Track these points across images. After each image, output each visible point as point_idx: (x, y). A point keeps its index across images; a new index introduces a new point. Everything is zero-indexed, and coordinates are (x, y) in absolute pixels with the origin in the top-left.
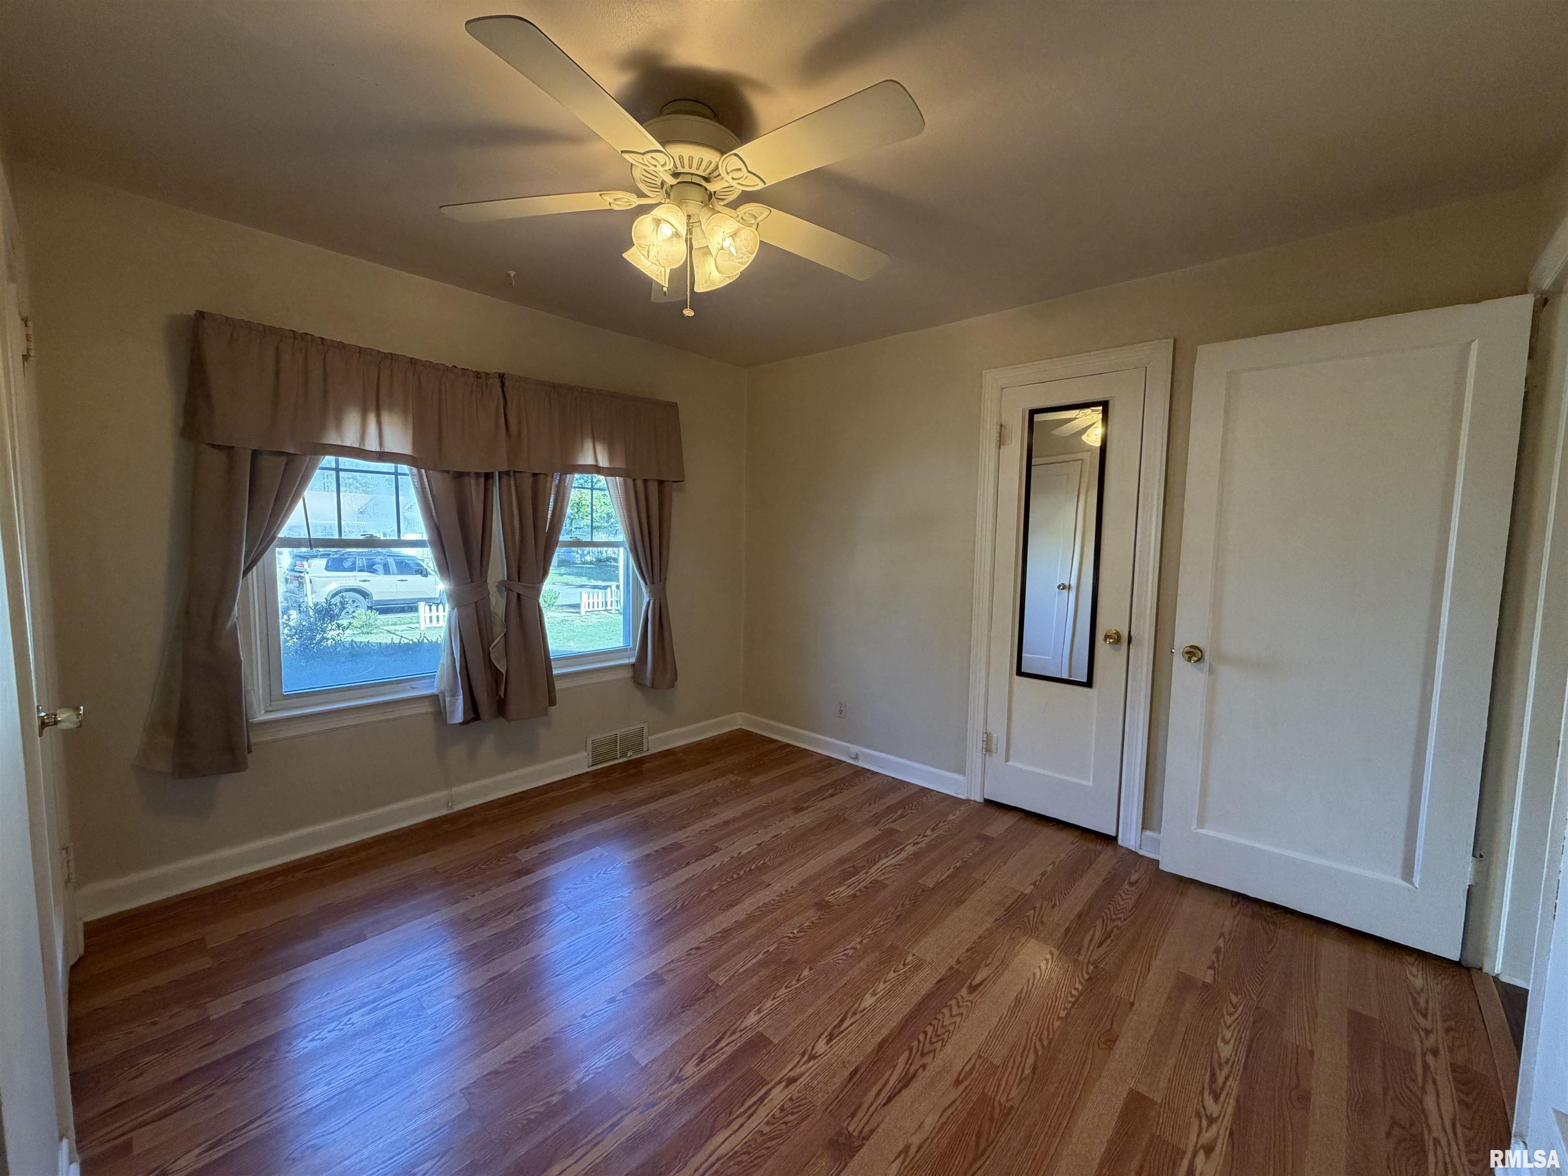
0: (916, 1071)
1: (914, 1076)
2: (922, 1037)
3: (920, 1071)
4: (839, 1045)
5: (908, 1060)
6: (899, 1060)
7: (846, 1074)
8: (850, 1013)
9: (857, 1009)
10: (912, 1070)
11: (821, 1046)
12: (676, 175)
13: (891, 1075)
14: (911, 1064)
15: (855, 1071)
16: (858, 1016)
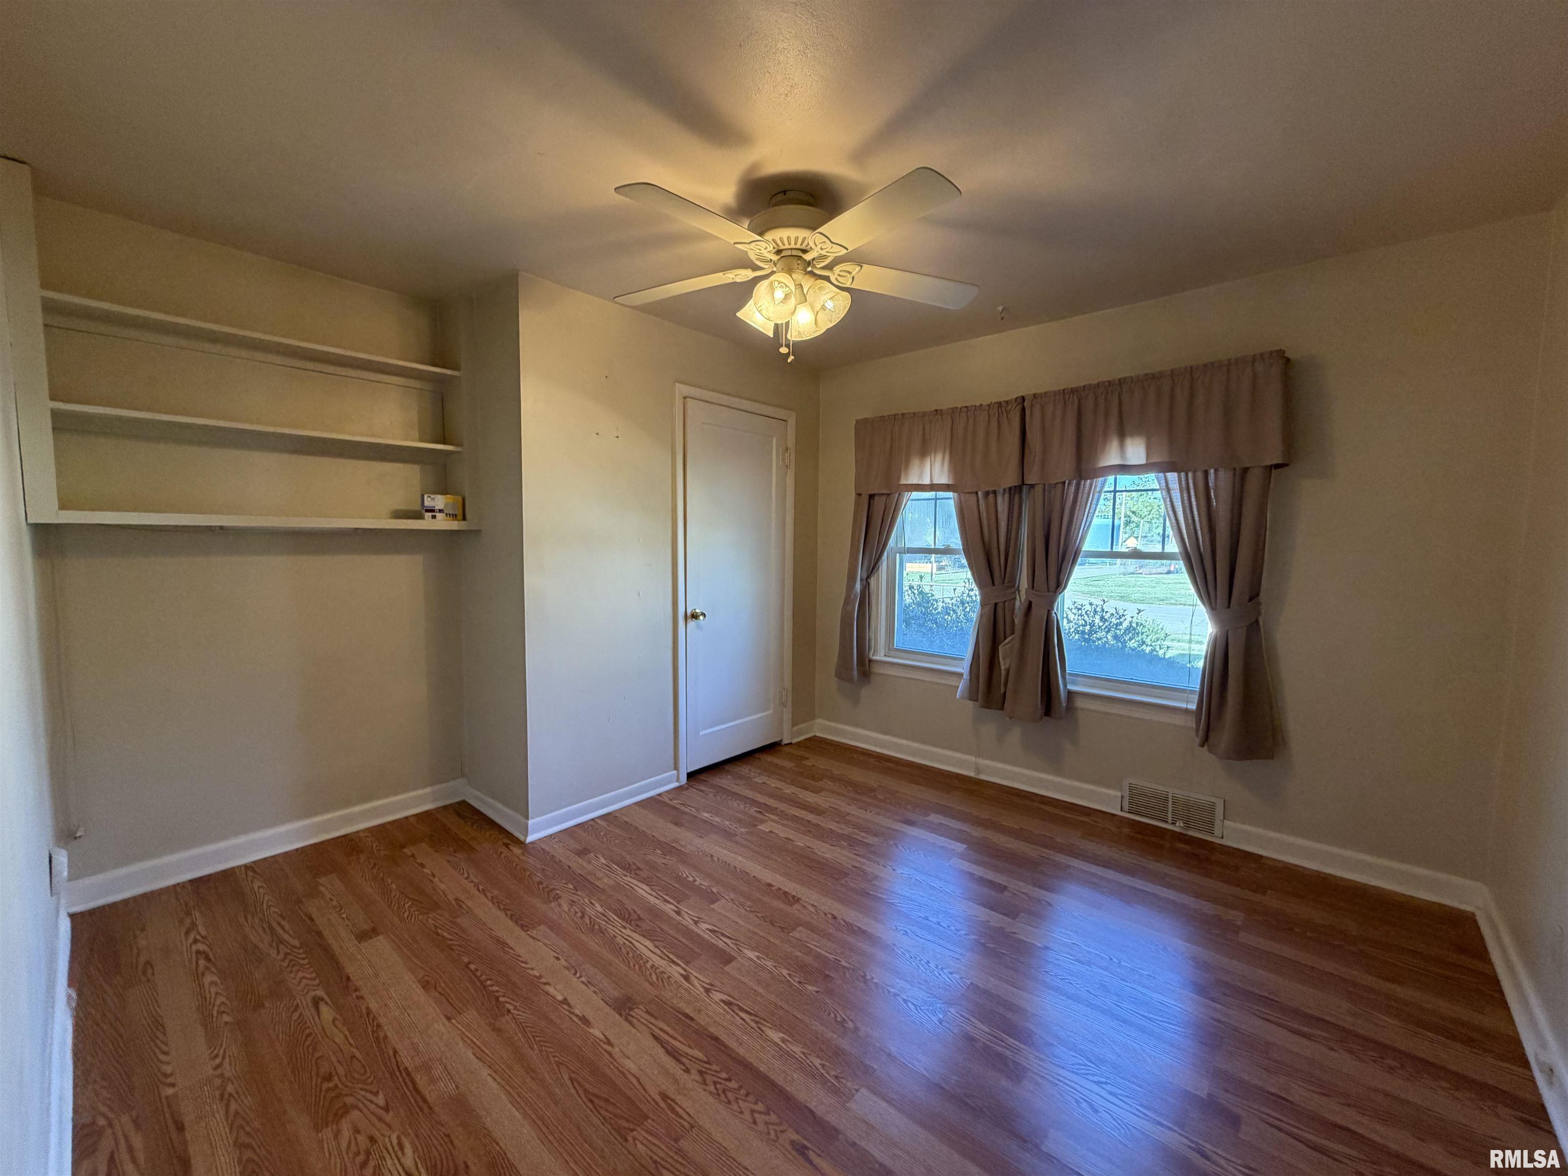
0: (683, 1064)
1: (678, 1060)
2: (724, 1075)
3: (684, 1068)
4: (721, 1009)
5: (699, 1060)
6: (696, 1051)
7: (688, 1011)
8: (757, 1019)
9: (761, 1024)
10: (684, 1060)
11: (717, 996)
12: (779, 252)
13: (681, 1042)
14: (691, 1060)
15: (691, 1019)
16: (753, 1025)
